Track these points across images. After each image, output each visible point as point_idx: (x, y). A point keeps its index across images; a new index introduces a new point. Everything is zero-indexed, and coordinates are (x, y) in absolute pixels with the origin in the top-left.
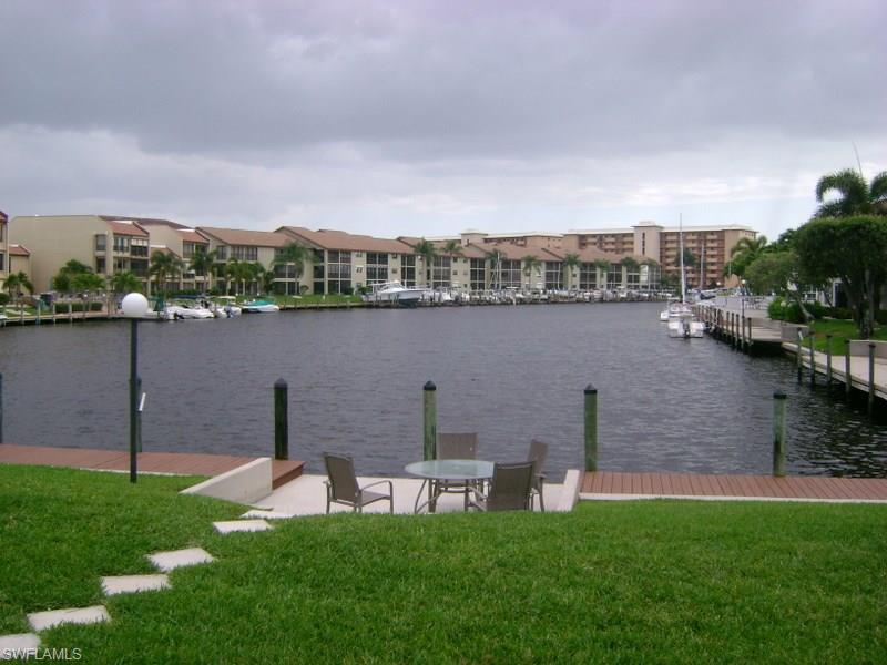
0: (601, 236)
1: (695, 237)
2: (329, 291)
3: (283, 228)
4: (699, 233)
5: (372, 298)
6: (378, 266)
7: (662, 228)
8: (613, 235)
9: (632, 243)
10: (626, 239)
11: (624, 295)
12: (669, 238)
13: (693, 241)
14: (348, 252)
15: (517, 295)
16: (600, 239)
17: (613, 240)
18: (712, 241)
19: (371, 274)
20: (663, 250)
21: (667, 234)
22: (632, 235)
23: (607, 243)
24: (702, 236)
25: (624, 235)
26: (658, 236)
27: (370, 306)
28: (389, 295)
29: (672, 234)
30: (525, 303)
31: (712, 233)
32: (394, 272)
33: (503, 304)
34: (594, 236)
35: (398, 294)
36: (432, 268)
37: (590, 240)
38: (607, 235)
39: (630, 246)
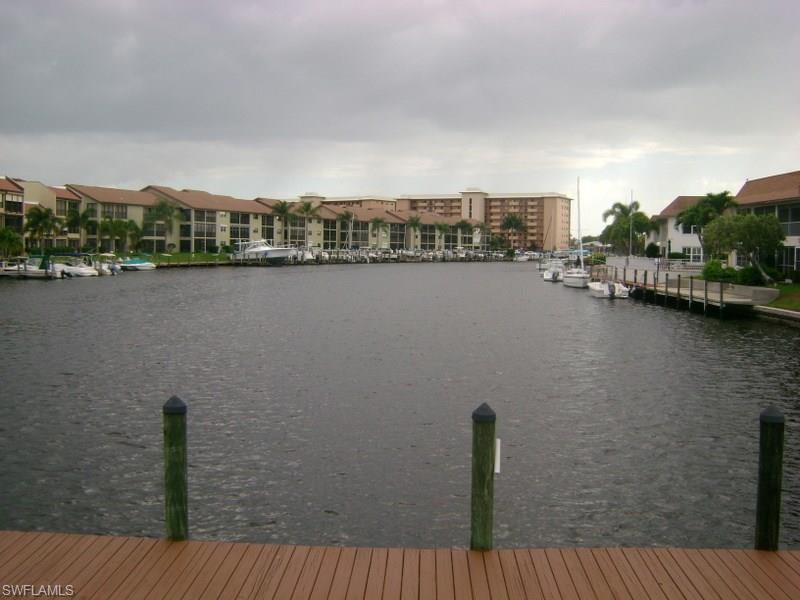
0: (431, 200)
1: (517, 203)
2: (195, 249)
3: (149, 188)
4: (521, 200)
5: (240, 256)
6: (240, 225)
7: (486, 194)
8: (442, 201)
9: (459, 207)
10: (454, 204)
11: (463, 256)
12: (493, 204)
13: (515, 207)
14: (213, 212)
15: (371, 255)
16: (430, 203)
17: (442, 204)
18: (532, 207)
19: (234, 233)
20: (487, 214)
21: (491, 200)
22: (459, 200)
23: (436, 208)
24: (523, 202)
25: (452, 200)
26: (483, 202)
27: (237, 264)
28: (257, 253)
29: (496, 200)
30: (378, 262)
31: (532, 199)
32: (255, 231)
33: (358, 262)
34: (425, 201)
35: (266, 253)
36: (290, 228)
37: (421, 204)
38: (436, 200)
39: (458, 211)
